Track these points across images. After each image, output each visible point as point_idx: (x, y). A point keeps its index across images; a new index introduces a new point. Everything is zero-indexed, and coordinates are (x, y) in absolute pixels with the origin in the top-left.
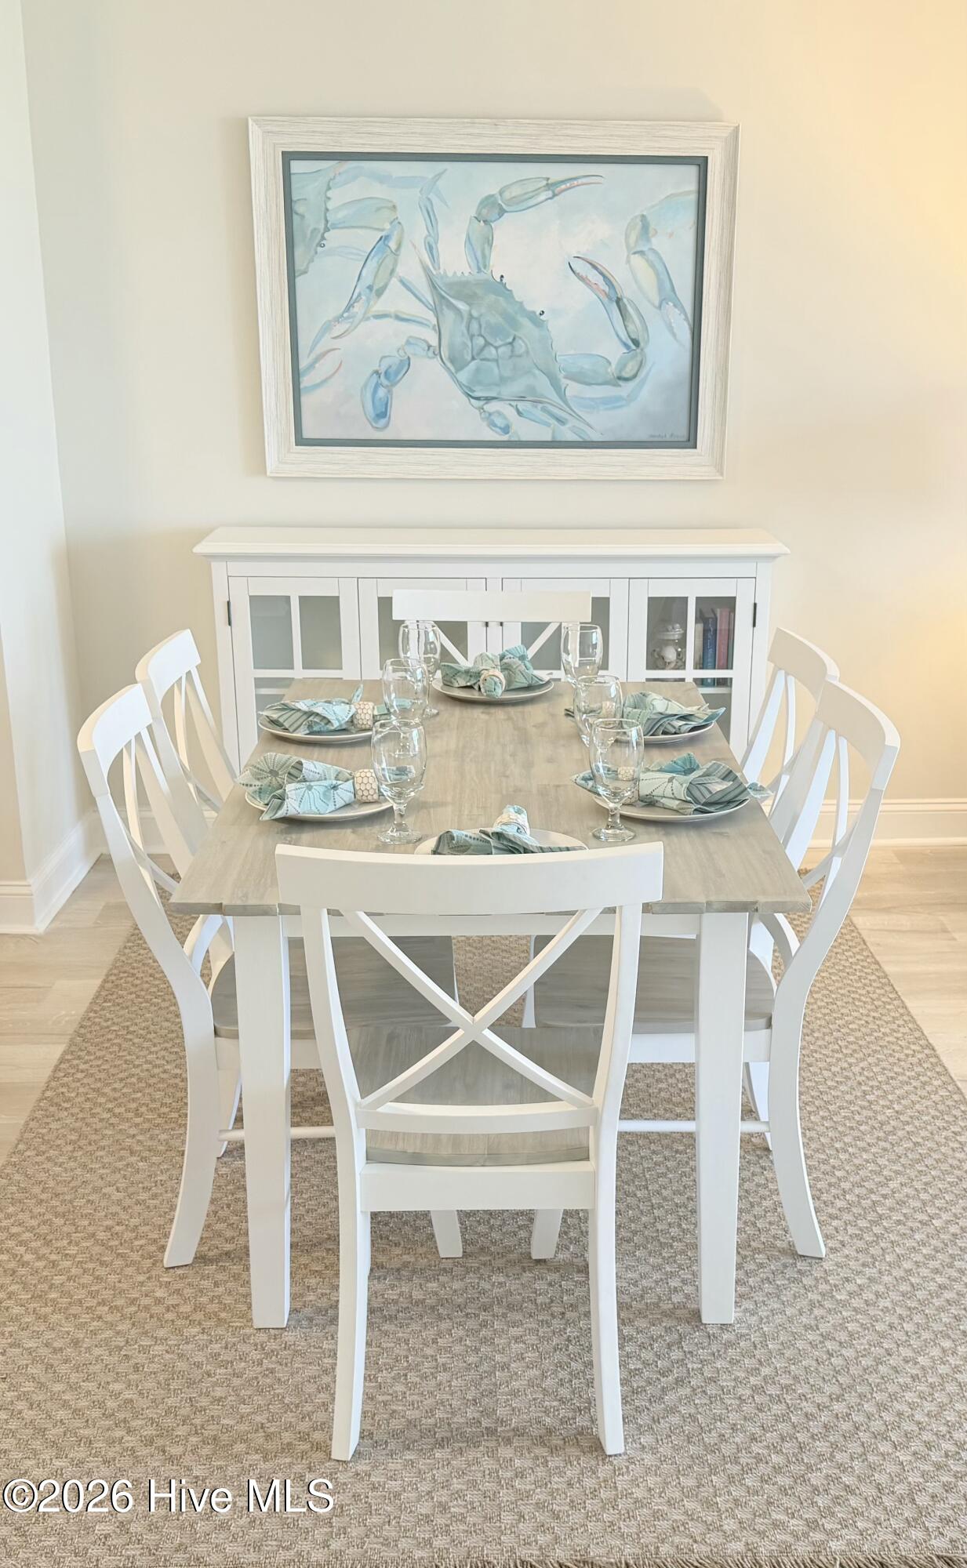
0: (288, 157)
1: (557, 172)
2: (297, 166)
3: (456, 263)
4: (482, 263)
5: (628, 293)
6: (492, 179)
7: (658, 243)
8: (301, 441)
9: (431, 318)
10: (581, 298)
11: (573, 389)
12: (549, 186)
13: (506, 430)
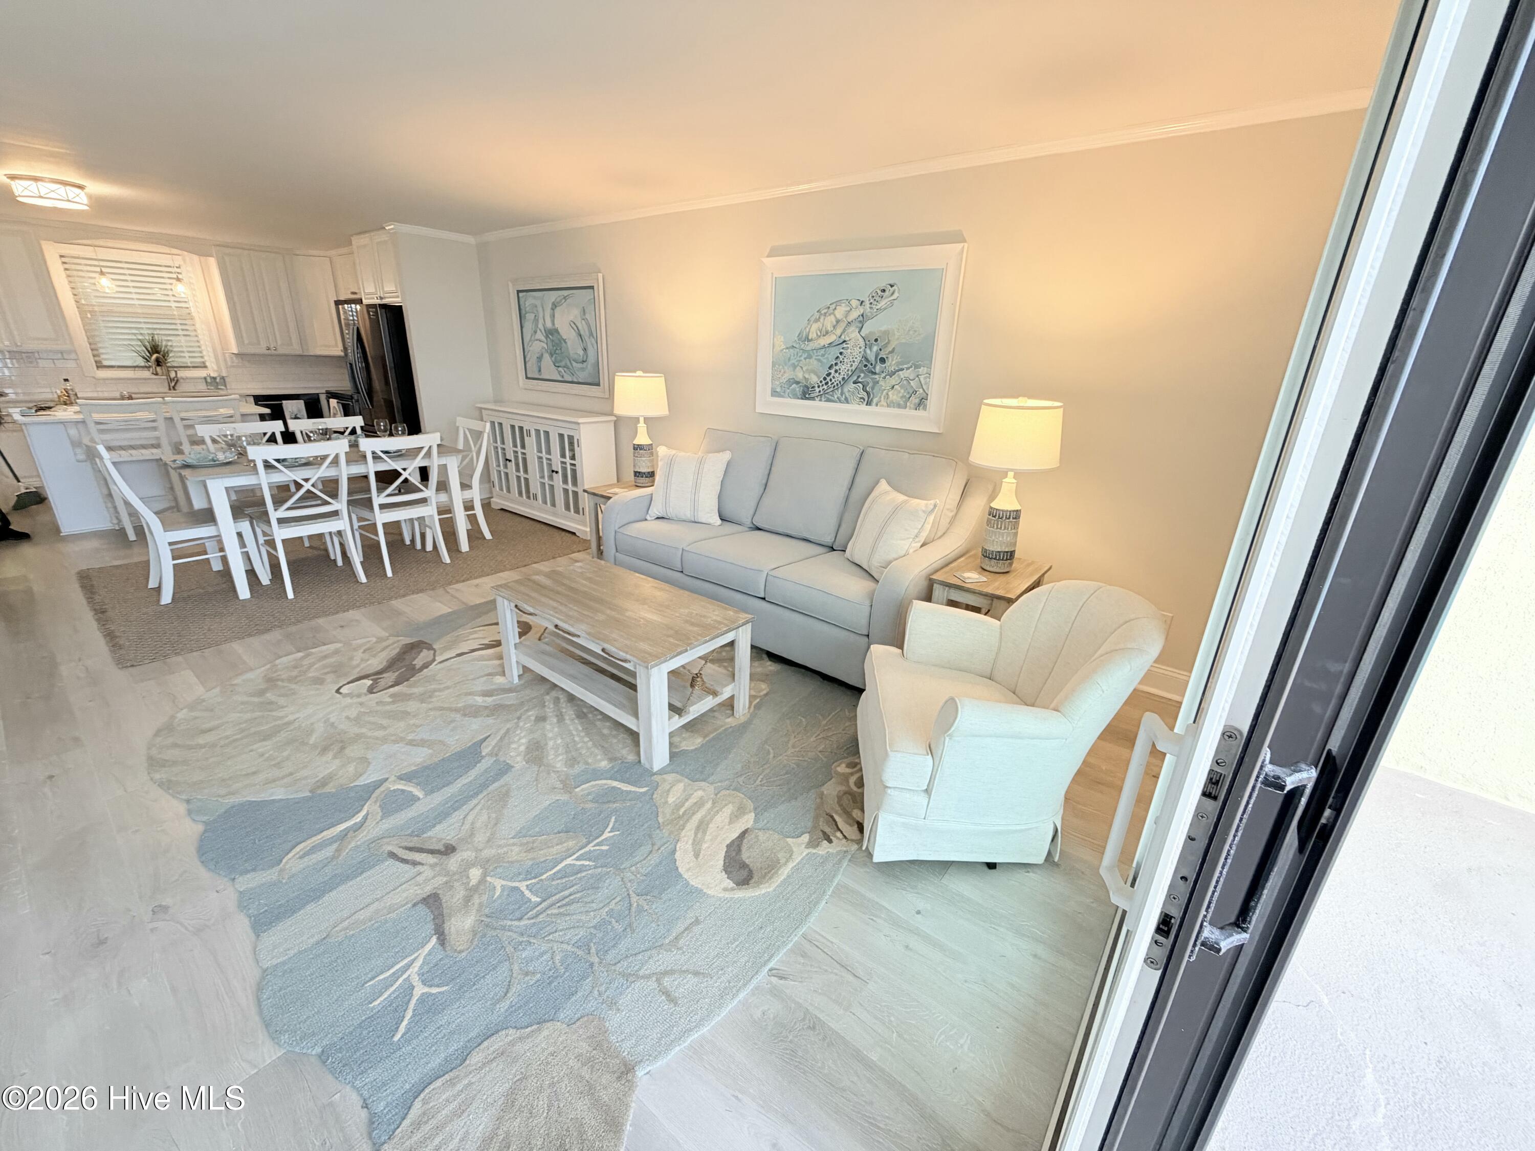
0: (518, 292)
1: (566, 293)
2: (521, 295)
3: (549, 325)
4: (553, 324)
5: (582, 333)
6: (554, 295)
7: (587, 316)
8: (527, 378)
9: (545, 340)
10: (573, 334)
11: (574, 364)
12: (565, 298)
13: (563, 377)
